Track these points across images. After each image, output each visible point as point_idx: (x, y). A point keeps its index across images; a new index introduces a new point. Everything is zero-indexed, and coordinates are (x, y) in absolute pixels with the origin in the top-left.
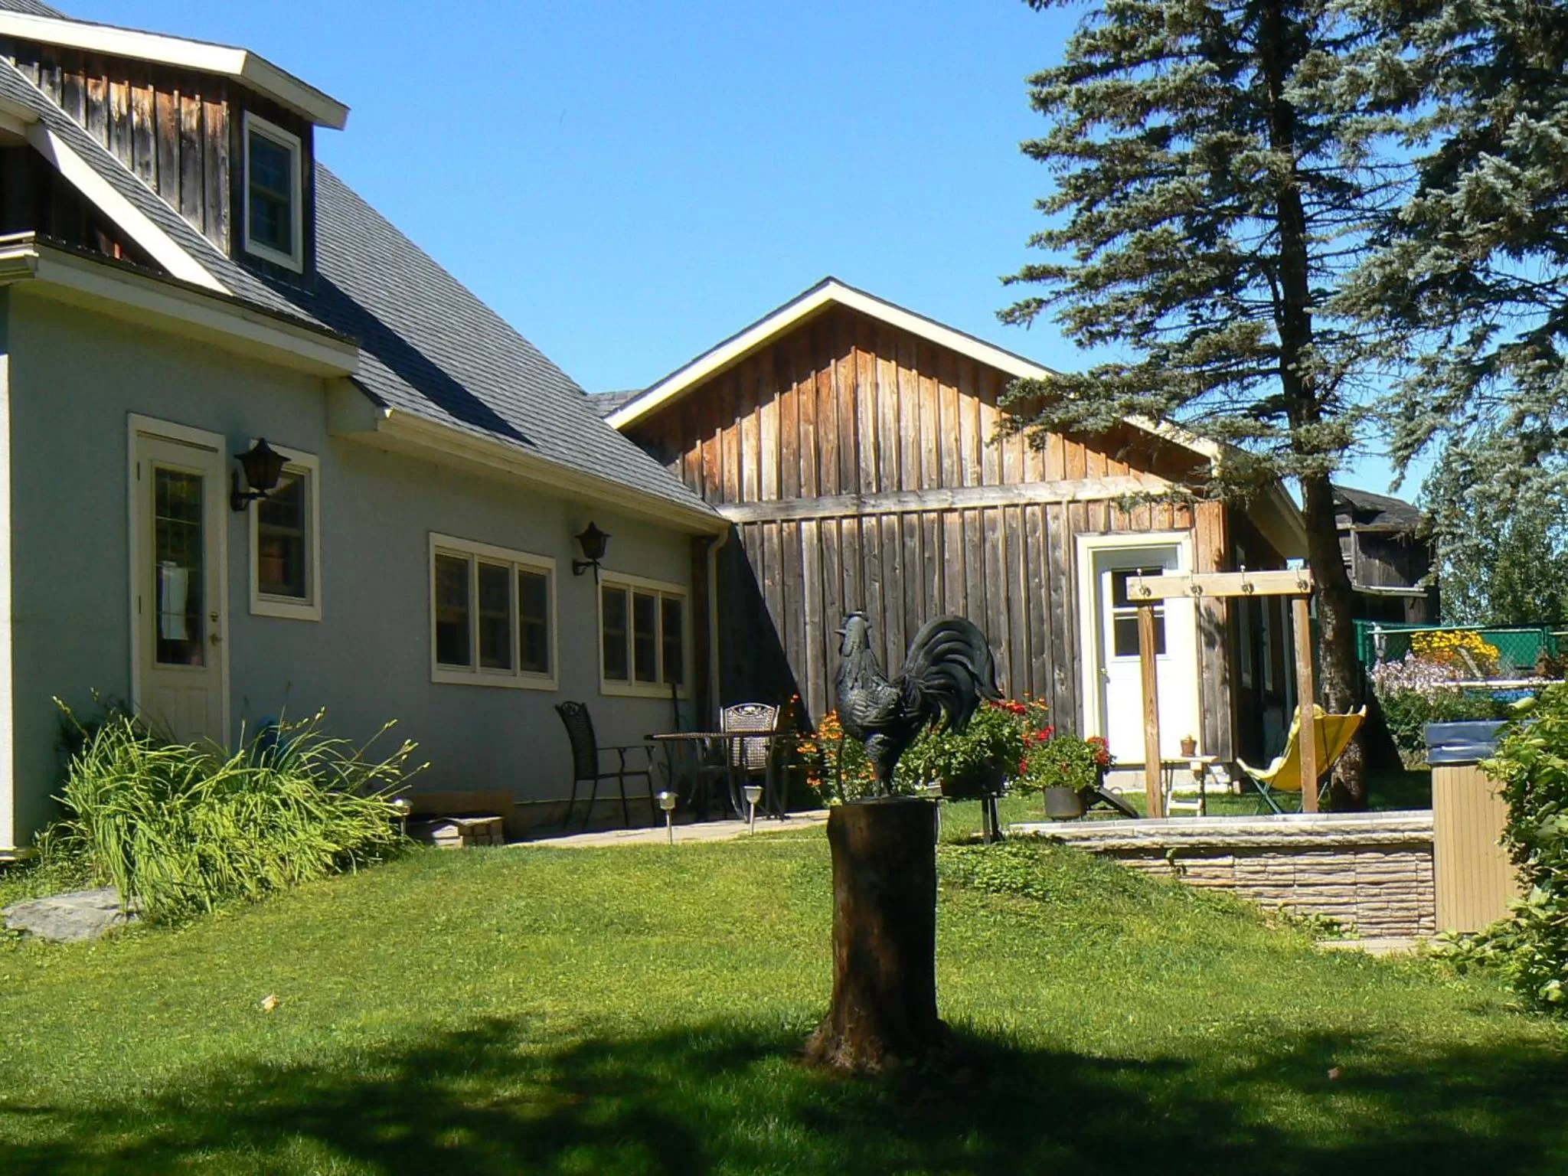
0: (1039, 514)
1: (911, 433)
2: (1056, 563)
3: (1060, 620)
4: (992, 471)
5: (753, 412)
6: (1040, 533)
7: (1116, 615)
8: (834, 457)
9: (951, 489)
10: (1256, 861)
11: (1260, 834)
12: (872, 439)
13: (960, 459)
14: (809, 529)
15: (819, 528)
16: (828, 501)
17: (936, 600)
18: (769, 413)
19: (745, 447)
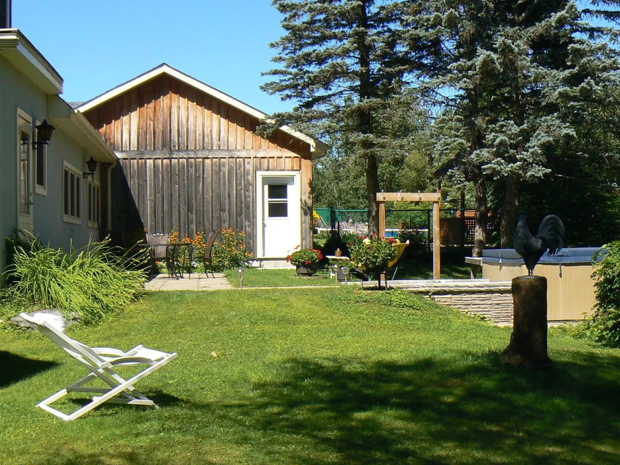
0: (242, 162)
1: (193, 127)
2: (248, 181)
3: (249, 202)
4: (224, 144)
5: (128, 114)
6: (242, 169)
7: (269, 201)
8: (161, 135)
9: (208, 150)
10: (459, 296)
11: (461, 287)
12: (177, 129)
13: (212, 138)
14: (150, 162)
15: (154, 162)
16: (158, 152)
17: (201, 193)
18: (134, 116)
19: (124, 128)
